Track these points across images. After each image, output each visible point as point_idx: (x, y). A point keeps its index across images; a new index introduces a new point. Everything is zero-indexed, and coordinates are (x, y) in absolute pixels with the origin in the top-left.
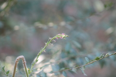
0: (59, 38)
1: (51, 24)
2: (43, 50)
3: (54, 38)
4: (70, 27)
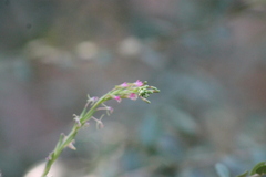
2: (67, 142)
3: (105, 97)
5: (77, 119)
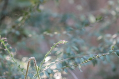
0: (61, 43)
1: (56, 33)
2: (49, 52)
5: (51, 48)
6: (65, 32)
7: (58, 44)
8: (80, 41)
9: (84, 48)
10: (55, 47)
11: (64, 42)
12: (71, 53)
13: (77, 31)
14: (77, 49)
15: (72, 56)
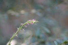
0: (30, 23)
1: (23, 12)
2: (15, 35)
3: (25, 23)
4: (40, 15)
5: (18, 29)
6: (33, 11)
7: (26, 25)
8: (51, 21)
9: (57, 30)
10: (23, 28)
11: (34, 21)
12: (41, 36)
13: (49, 10)
14: (48, 31)
15: (42, 40)
